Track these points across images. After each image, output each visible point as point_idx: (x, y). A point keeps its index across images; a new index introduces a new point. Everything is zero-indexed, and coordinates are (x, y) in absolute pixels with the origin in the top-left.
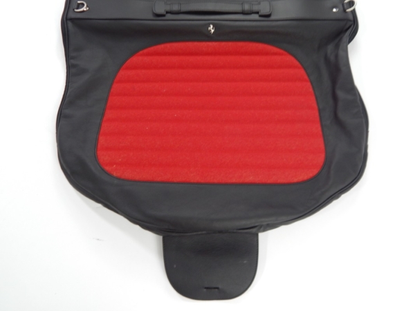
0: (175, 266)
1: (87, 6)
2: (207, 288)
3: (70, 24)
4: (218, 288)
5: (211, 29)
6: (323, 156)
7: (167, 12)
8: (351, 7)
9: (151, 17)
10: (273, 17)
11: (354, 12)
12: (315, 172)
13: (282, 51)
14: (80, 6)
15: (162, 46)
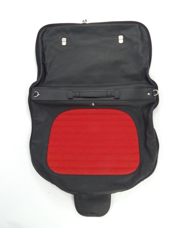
0: (79, 205)
1: (39, 93)
2: (91, 213)
3: (32, 102)
4: (95, 213)
5: (93, 104)
6: (139, 162)
7: (74, 97)
8: (156, 94)
9: (67, 99)
10: (120, 99)
11: (158, 96)
12: (135, 170)
13: (124, 113)
14: (36, 93)
15: (72, 111)
